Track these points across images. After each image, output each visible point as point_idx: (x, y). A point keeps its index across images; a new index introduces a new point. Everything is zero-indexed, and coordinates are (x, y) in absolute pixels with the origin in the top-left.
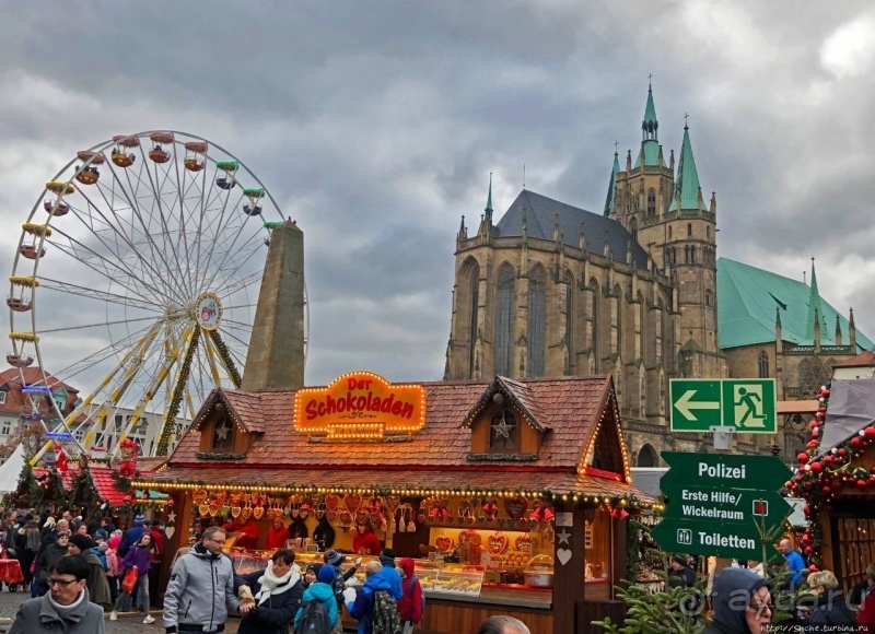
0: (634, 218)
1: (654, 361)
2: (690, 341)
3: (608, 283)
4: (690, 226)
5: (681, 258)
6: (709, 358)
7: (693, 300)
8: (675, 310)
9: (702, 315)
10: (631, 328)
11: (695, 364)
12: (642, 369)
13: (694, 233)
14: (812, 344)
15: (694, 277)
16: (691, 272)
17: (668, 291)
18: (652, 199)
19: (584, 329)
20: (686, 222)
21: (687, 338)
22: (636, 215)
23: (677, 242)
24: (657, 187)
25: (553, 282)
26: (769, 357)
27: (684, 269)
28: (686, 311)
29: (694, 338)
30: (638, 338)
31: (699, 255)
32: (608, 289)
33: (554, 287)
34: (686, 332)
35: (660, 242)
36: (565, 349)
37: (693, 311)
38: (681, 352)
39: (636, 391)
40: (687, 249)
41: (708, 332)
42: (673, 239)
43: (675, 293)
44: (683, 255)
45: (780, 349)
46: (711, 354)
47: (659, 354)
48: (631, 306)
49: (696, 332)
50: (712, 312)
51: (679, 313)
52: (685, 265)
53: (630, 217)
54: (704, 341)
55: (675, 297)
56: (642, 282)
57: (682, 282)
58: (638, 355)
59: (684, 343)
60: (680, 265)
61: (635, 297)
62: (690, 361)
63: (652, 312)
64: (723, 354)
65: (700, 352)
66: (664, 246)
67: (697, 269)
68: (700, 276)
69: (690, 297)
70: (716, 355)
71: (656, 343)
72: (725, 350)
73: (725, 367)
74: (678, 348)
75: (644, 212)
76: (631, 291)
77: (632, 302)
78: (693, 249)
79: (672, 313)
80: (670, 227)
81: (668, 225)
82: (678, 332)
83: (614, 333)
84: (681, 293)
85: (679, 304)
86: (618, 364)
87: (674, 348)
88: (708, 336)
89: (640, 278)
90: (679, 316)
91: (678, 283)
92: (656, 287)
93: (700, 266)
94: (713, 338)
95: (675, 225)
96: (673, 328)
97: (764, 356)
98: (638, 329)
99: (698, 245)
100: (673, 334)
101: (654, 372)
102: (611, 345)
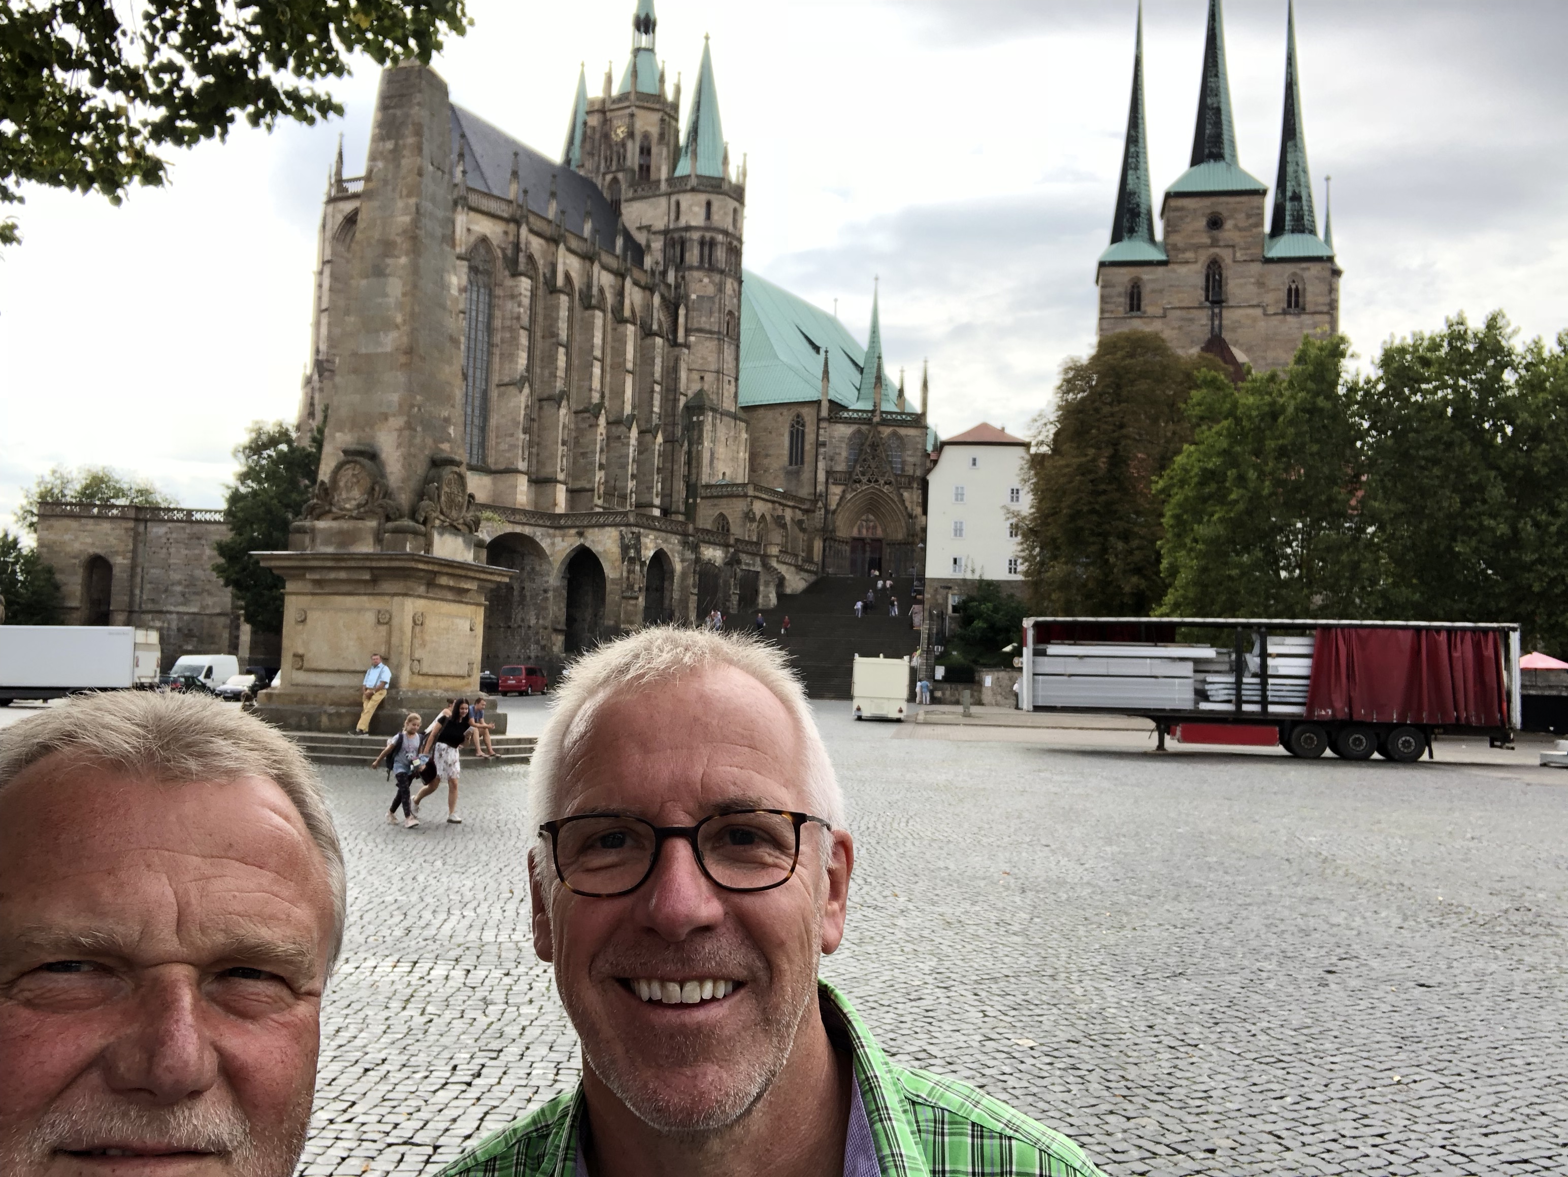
0: (615, 180)
1: (649, 420)
2: (699, 392)
3: (589, 286)
4: (709, 204)
5: (693, 256)
6: (726, 419)
7: (708, 327)
8: (681, 338)
9: (720, 351)
10: (619, 364)
11: (707, 427)
12: (634, 433)
13: (716, 218)
14: (871, 408)
15: (711, 290)
16: (706, 280)
17: (671, 308)
18: (645, 151)
19: (553, 359)
20: (703, 198)
21: (696, 387)
22: (620, 176)
23: (688, 228)
24: (654, 131)
25: (507, 273)
26: (807, 424)
27: (696, 274)
28: (696, 343)
29: (706, 388)
30: (629, 381)
31: (720, 254)
32: (590, 296)
33: (509, 282)
34: (696, 376)
35: (660, 225)
36: (526, 391)
37: (708, 344)
38: (687, 407)
39: (624, 467)
40: (702, 243)
41: (726, 378)
42: (683, 222)
43: (682, 312)
44: (696, 251)
45: (824, 413)
46: (727, 414)
47: (656, 409)
48: (621, 328)
49: (709, 377)
50: (733, 347)
51: (687, 345)
52: (700, 268)
53: (609, 177)
54: (719, 393)
55: (681, 320)
56: (636, 289)
57: (694, 297)
58: (628, 410)
59: (690, 394)
60: (691, 268)
61: (627, 313)
62: (700, 424)
63: (648, 341)
64: (741, 414)
65: (714, 410)
66: (666, 232)
67: (717, 278)
68: (721, 289)
69: (703, 321)
70: (735, 417)
71: (652, 391)
72: (747, 409)
73: (744, 436)
74: (683, 400)
75: (633, 171)
76: (622, 303)
77: (624, 321)
78: (712, 243)
79: (674, 344)
80: (678, 204)
81: (674, 199)
82: (683, 375)
83: (597, 370)
84: (691, 313)
85: (688, 332)
86: (602, 421)
87: (676, 400)
88: (726, 386)
89: (636, 283)
90: (686, 351)
91: (687, 296)
92: (657, 300)
93: (722, 272)
94: (733, 390)
95: (686, 200)
96: (677, 369)
97: (799, 422)
98: (629, 366)
99: (720, 238)
100: (677, 379)
101: (649, 437)
102: (591, 390)
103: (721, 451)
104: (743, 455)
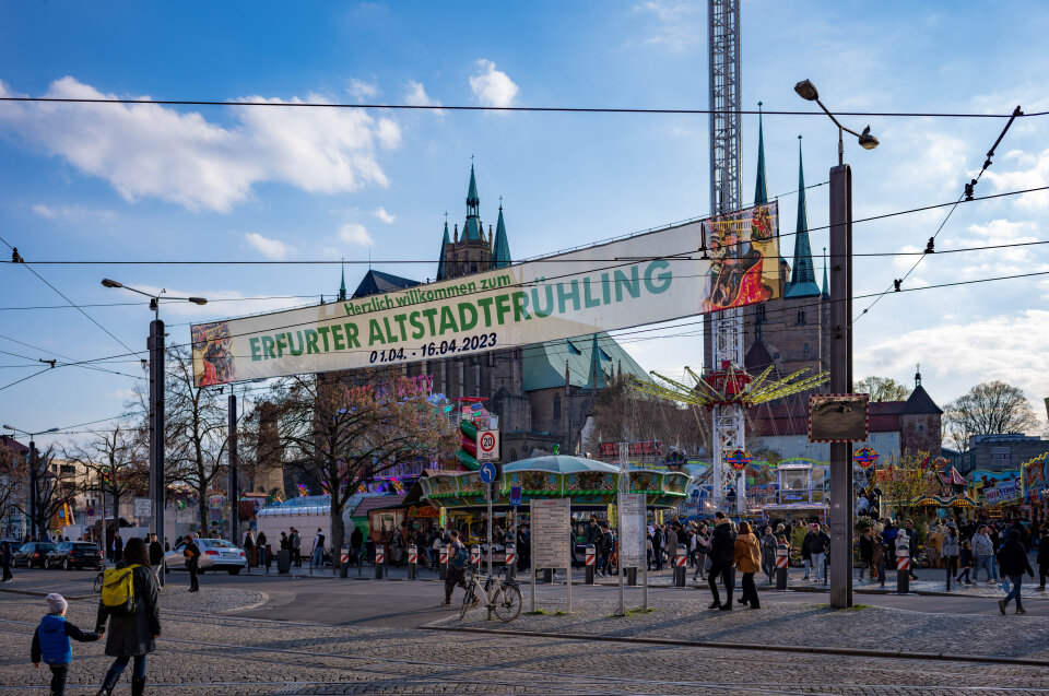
2: (502, 389)
6: (516, 400)
7: (504, 356)
8: (491, 364)
9: (511, 367)
10: (456, 382)
11: (506, 406)
14: (592, 388)
18: (474, 269)
21: (500, 386)
24: (478, 258)
26: (561, 397)
28: (499, 364)
29: (505, 385)
30: (462, 389)
34: (499, 380)
38: (495, 397)
41: (516, 380)
45: (568, 392)
46: (518, 397)
48: (457, 364)
49: (506, 380)
50: (518, 364)
51: (494, 366)
54: (512, 387)
59: (497, 390)
62: (501, 404)
63: (473, 367)
64: (527, 397)
65: (509, 397)
70: (521, 398)
71: (475, 391)
72: (529, 392)
73: (528, 407)
74: (493, 393)
79: (488, 365)
82: (493, 381)
87: (490, 394)
90: (494, 369)
94: (519, 385)
96: (489, 378)
97: (557, 396)
98: (462, 382)
100: (490, 383)
103: (515, 415)
104: (528, 416)
